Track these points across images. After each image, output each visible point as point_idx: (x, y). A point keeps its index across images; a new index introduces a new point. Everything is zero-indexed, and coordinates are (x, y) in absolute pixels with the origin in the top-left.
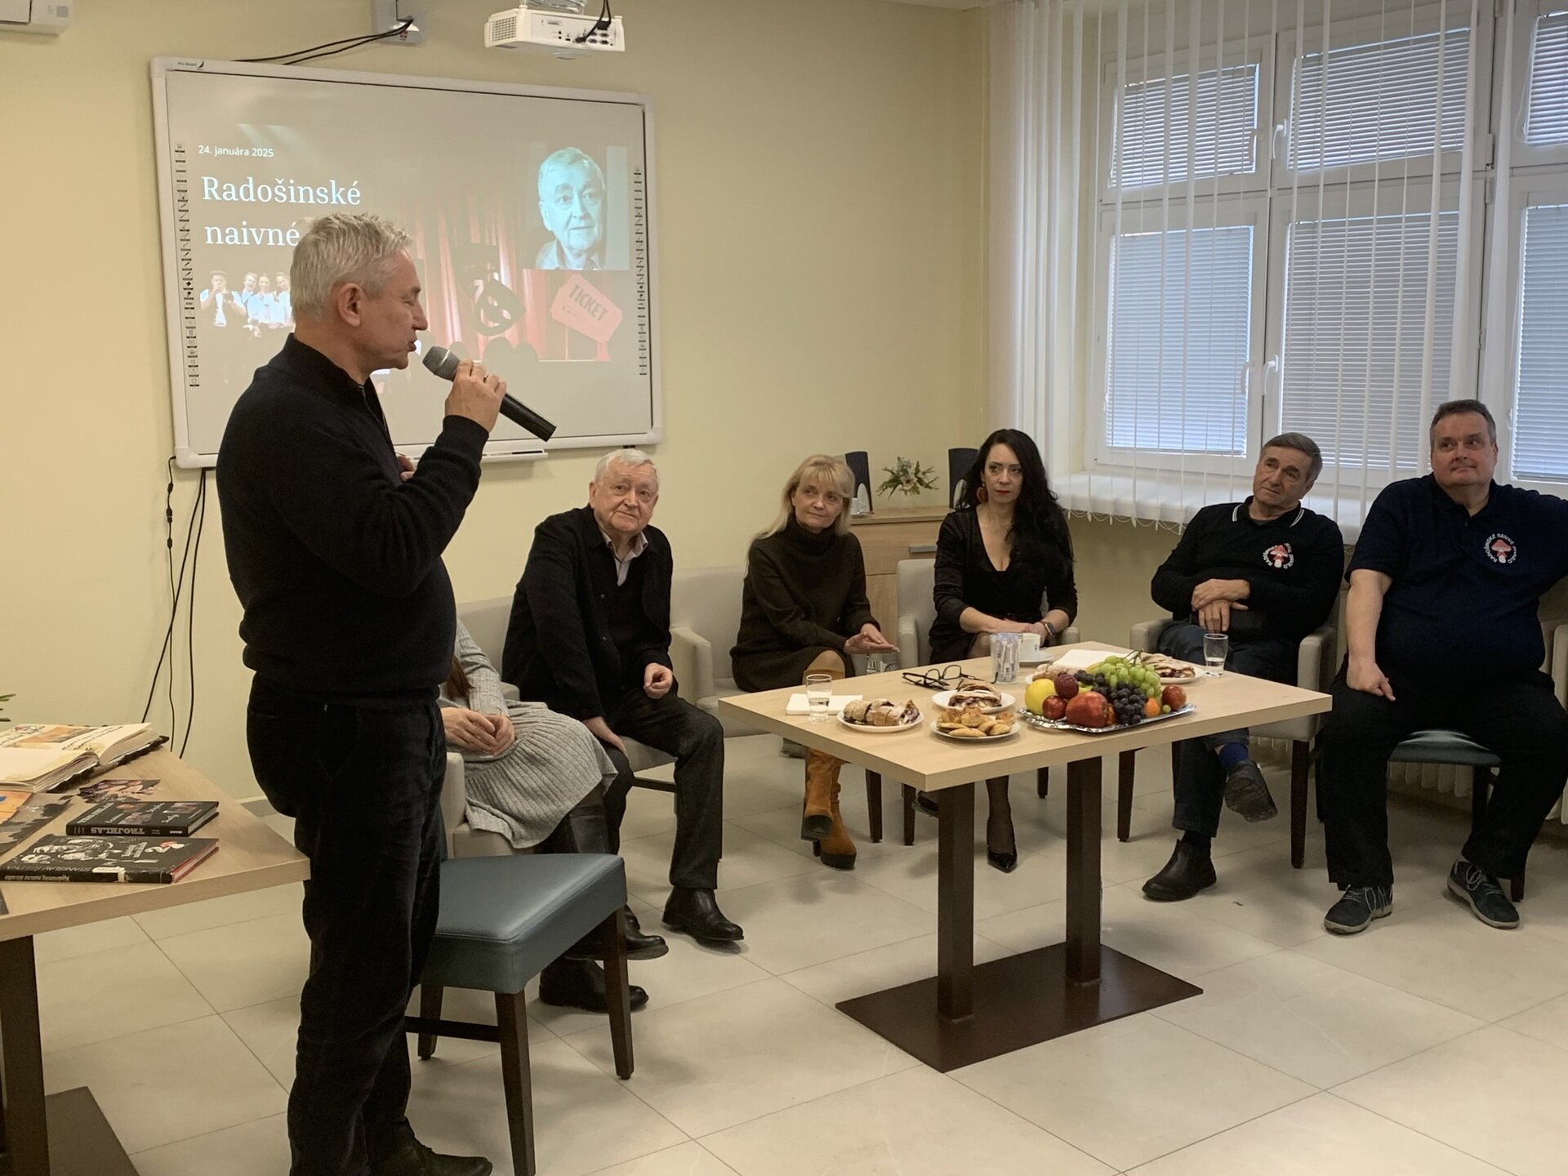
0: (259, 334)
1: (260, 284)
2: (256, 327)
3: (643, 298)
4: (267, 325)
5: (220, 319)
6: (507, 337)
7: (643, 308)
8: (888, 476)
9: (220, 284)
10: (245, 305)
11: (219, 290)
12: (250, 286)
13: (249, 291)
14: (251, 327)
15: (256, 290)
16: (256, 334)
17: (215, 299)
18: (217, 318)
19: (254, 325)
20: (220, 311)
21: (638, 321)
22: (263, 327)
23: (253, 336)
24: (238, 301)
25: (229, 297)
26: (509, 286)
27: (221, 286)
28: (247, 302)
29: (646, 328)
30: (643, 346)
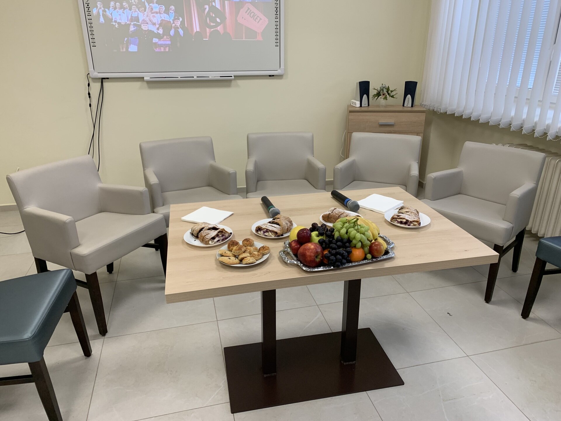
0: (118, 27)
1: (117, 6)
2: (116, 24)
3: (277, 14)
4: (120, 23)
5: (102, 20)
6: (218, 29)
7: (278, 18)
8: (375, 92)
9: (100, 6)
10: (111, 14)
11: (100, 8)
12: (113, 6)
13: (112, 9)
14: (114, 24)
15: (115, 8)
16: (116, 26)
17: (99, 12)
18: (100, 20)
19: (115, 23)
20: (101, 16)
21: (275, 23)
22: (119, 23)
23: (116, 27)
24: (108, 13)
25: (104, 11)
26: (219, 8)
27: (101, 7)
28: (112, 13)
29: (278, 27)
30: (277, 34)
